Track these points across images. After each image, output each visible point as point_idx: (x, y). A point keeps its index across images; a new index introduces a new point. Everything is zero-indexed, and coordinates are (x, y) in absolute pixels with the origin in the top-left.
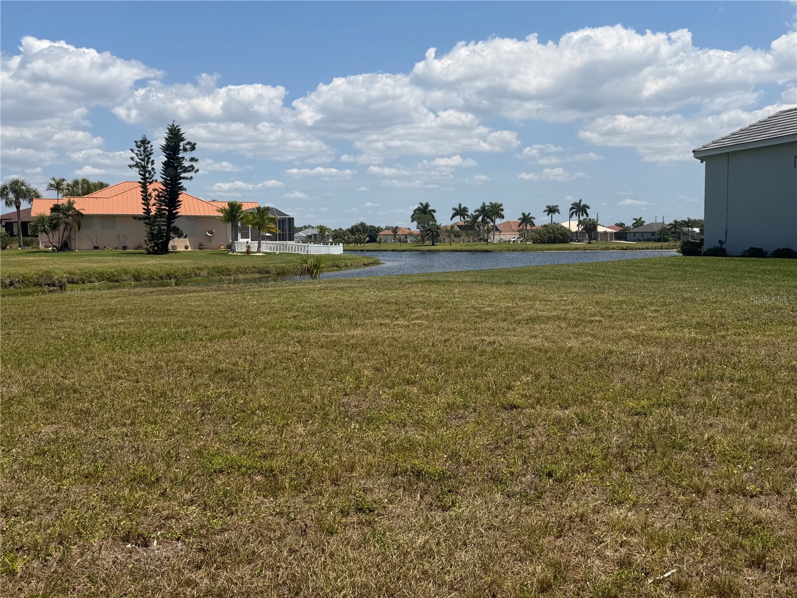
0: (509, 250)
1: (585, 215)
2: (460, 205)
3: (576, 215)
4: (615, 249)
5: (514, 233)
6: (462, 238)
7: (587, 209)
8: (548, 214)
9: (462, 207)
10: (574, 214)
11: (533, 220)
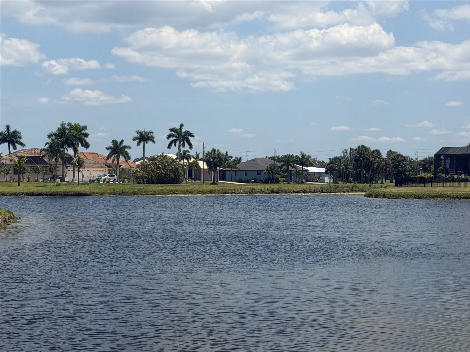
0: (114, 193)
1: (187, 145)
2: (8, 128)
3: (175, 145)
4: (263, 192)
5: (101, 169)
6: (26, 175)
7: (190, 138)
8: (139, 144)
9: (12, 130)
10: (173, 144)
11: (127, 150)
